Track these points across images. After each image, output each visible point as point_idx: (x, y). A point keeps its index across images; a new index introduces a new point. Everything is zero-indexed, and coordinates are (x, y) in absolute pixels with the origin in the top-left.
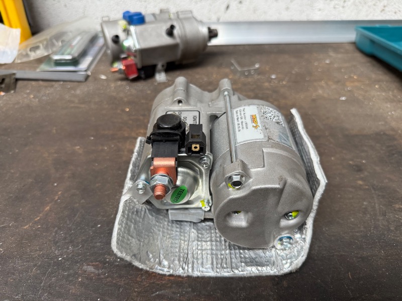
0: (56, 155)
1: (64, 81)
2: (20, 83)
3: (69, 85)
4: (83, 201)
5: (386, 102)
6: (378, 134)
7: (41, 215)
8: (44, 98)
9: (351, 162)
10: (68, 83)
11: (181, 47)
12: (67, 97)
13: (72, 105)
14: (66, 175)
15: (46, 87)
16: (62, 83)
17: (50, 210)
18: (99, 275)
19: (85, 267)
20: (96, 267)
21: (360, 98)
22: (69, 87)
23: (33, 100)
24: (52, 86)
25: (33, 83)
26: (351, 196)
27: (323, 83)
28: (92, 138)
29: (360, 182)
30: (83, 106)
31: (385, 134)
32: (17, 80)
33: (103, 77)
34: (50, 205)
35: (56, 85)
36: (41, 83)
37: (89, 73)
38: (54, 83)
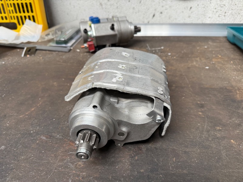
0: (44, 86)
1: (59, 51)
2: (38, 52)
3: (60, 53)
4: (50, 108)
5: (234, 71)
6: (221, 88)
7: (29, 112)
8: (47, 59)
9: (199, 102)
10: (60, 52)
11: (118, 36)
12: (58, 59)
13: (59, 63)
14: (46, 95)
15: (49, 54)
16: (57, 52)
17: (34, 110)
18: (47, 141)
19: (42, 137)
20: (47, 138)
21: (219, 68)
22: (60, 54)
23: (42, 60)
24: (52, 54)
25: (44, 52)
26: (192, 120)
27: (198, 59)
28: (64, 79)
29: (200, 113)
30: (64, 64)
31: (226, 89)
32: (37, 50)
33: (78, 51)
34: (35, 108)
35: (54, 53)
36: (48, 52)
37: (72, 48)
38: (53, 52)
